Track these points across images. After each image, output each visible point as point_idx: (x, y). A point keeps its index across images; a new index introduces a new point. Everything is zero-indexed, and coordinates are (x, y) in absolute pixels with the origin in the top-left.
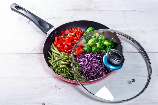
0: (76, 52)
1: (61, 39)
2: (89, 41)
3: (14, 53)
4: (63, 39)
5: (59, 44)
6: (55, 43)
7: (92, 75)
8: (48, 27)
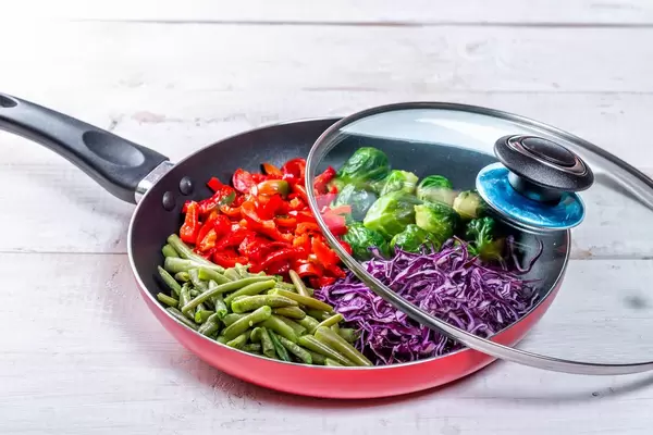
0: (313, 257)
1: (214, 213)
2: (373, 208)
3: (19, 250)
4: (227, 209)
5: (212, 234)
6: (187, 230)
7: (427, 345)
8: (139, 159)
